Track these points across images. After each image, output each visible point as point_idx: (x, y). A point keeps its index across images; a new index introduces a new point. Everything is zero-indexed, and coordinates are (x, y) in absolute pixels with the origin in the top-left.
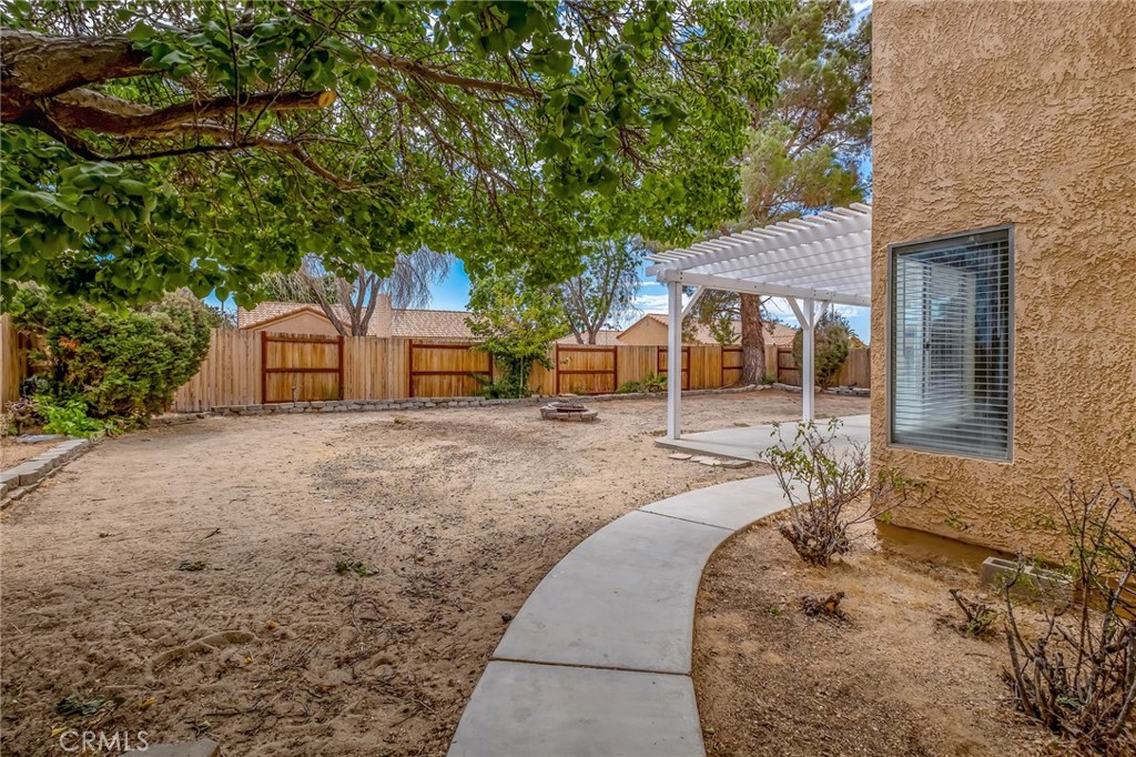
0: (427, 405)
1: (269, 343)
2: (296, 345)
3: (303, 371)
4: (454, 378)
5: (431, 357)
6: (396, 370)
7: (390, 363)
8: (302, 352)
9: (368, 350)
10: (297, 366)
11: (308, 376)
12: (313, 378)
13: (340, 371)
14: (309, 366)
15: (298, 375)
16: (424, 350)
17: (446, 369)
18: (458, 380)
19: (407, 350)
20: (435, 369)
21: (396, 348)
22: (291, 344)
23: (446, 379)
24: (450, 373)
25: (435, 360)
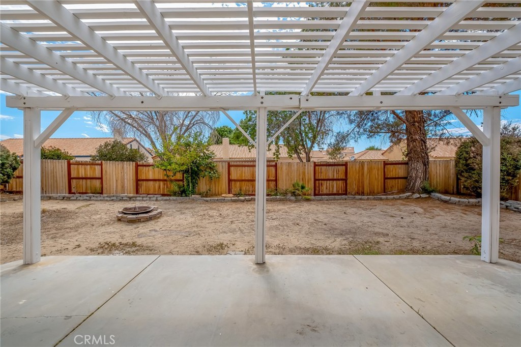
0: (124, 199)
1: (72, 166)
2: (83, 166)
3: (86, 178)
4: (162, 183)
5: (148, 171)
6: (128, 179)
7: (126, 175)
8: (85, 169)
9: (114, 168)
10: (84, 176)
11: (89, 181)
12: (90, 182)
13: (101, 178)
14: (89, 176)
15: (84, 180)
16: (145, 167)
17: (157, 178)
18: (164, 184)
19: (134, 168)
20: (151, 178)
21: (128, 167)
22: (81, 166)
23: (157, 184)
24: (159, 180)
25: (151, 173)
